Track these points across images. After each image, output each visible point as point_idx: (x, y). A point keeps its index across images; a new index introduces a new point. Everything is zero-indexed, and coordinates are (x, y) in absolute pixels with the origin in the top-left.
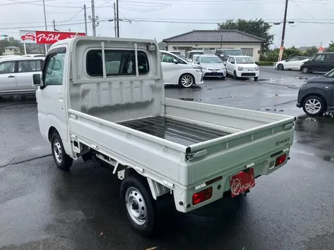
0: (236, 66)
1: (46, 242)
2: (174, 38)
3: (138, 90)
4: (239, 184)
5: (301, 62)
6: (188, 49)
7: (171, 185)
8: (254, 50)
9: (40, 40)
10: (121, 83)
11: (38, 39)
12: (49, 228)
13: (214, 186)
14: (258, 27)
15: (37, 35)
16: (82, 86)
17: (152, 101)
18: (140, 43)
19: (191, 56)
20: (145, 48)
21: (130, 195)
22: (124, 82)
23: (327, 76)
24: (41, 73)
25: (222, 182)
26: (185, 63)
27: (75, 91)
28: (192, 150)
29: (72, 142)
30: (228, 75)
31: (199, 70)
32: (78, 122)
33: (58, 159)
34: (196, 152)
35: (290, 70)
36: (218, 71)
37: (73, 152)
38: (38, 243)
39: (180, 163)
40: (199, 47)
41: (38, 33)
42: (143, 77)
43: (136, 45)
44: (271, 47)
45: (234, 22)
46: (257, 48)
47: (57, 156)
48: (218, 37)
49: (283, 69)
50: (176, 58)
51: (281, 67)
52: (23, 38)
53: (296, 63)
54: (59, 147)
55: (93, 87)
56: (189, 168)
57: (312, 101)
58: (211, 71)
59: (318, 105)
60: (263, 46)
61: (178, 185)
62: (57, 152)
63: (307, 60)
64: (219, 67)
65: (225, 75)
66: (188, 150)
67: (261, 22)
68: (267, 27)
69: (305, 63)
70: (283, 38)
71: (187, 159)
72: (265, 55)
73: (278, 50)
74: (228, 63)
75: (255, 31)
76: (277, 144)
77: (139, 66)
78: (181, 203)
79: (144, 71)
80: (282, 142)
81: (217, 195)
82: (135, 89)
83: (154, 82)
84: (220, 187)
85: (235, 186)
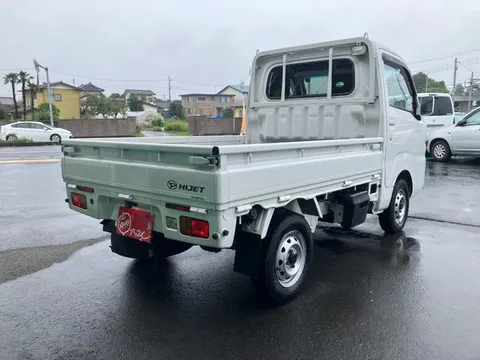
4: (129, 223)
10: (306, 108)
16: (260, 111)
22: (310, 107)
27: (253, 116)
55: (269, 113)
80: (185, 187)
82: (326, 118)
83: (361, 108)
84: (92, 201)
85: (124, 221)
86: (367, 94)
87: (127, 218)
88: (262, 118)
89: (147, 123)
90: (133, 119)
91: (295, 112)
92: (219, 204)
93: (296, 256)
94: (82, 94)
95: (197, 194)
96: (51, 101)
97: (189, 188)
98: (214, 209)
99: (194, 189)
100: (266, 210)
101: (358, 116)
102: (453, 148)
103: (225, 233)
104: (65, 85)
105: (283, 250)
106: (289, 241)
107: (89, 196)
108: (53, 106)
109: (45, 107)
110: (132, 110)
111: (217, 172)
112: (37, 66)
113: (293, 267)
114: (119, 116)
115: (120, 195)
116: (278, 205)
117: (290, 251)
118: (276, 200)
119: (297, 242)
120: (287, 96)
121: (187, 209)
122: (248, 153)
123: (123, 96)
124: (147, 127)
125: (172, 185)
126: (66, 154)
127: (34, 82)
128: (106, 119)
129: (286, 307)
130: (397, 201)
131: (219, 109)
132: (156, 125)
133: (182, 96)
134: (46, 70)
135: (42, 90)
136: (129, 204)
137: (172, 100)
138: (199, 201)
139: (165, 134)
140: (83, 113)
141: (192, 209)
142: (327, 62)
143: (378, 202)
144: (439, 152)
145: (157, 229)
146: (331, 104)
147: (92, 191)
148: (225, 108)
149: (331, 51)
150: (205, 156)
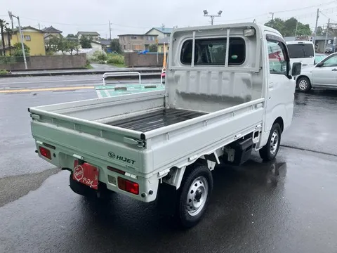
4: (82, 172)
10: (209, 72)
16: (176, 73)
18: (234, 29)
22: (213, 72)
79: (237, 61)
80: (121, 158)
82: (223, 81)
83: (250, 75)
84: (54, 155)
85: (78, 171)
86: (253, 66)
87: (81, 169)
88: (177, 78)
89: (94, 58)
90: (84, 55)
91: (202, 75)
92: (146, 174)
93: (201, 193)
94: (46, 35)
95: (130, 164)
96: (23, 41)
97: (124, 159)
98: (142, 176)
99: (128, 161)
100: (180, 169)
101: (247, 82)
102: (313, 83)
103: (151, 193)
104: (32, 28)
105: (192, 192)
106: (196, 185)
107: (52, 151)
108: (25, 45)
109: (19, 46)
110: (83, 48)
111: (144, 152)
112: (11, 16)
113: (199, 201)
114: (74, 52)
115: (75, 155)
116: (188, 164)
117: (197, 191)
118: (187, 160)
119: (202, 185)
120: (196, 63)
121: (123, 173)
122: (167, 133)
123: (77, 36)
124: (94, 61)
125: (111, 155)
126: (33, 119)
127: (9, 27)
128: (64, 55)
129: (194, 229)
130: (273, 139)
131: (147, 46)
132: (102, 58)
133: (120, 36)
134: (18, 18)
135: (16, 32)
136: (81, 162)
137: (112, 38)
138: (132, 170)
139: (107, 66)
140: (47, 50)
141: (126, 174)
142: (226, 39)
143: (259, 143)
144: (303, 85)
145: (102, 180)
146: (227, 71)
147: (54, 148)
148: (151, 45)
149: (228, 31)
150: (135, 139)
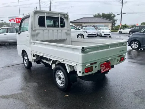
0: (101, 31)
1: (21, 94)
2: (74, 21)
3: (60, 34)
4: (104, 67)
5: (129, 30)
6: (81, 25)
7: (75, 65)
8: (109, 25)
9: (17, 22)
10: (53, 31)
11: (16, 21)
12: (22, 89)
13: (94, 66)
14: (110, 16)
15: (16, 19)
16: (37, 31)
17: (66, 39)
18: (61, 14)
19: (82, 28)
20: (63, 16)
21: (58, 73)
22: (54, 30)
23: (140, 32)
24: (19, 27)
25: (97, 65)
26: (80, 29)
27: (34, 33)
28: (84, 48)
29: (32, 55)
30: (98, 35)
31: (86, 32)
32: (35, 45)
33: (25, 64)
34: (86, 49)
35: (124, 33)
36: (94, 33)
37: (32, 60)
38: (18, 94)
39: (79, 54)
40: (85, 24)
41: (16, 18)
42: (62, 29)
43: (59, 15)
44: (116, 25)
45: (100, 14)
46: (110, 25)
47: (25, 63)
48: (93, 20)
49: (121, 33)
50: (75, 27)
51: (121, 32)
52: (10, 21)
53: (127, 31)
54: (26, 58)
55: (41, 32)
56: (83, 56)
57: (134, 43)
58: (91, 33)
59: (137, 45)
60: (113, 24)
61: (79, 64)
62: (25, 61)
63: (132, 29)
64: (94, 32)
65: (97, 35)
66: (83, 48)
67: (111, 14)
68: (114, 16)
69: (131, 30)
70: (121, 20)
71: (82, 52)
72: (114, 28)
73: (119, 26)
74: (98, 30)
75: (109, 18)
76: (120, 51)
77: (61, 24)
78: (80, 72)
79: (63, 26)
80: (122, 51)
81: (95, 70)
85: (103, 68)
86: (68, 28)
88: (38, 34)
99: (124, 50)
101: (66, 33)
142: (59, 18)
146: (60, 30)
